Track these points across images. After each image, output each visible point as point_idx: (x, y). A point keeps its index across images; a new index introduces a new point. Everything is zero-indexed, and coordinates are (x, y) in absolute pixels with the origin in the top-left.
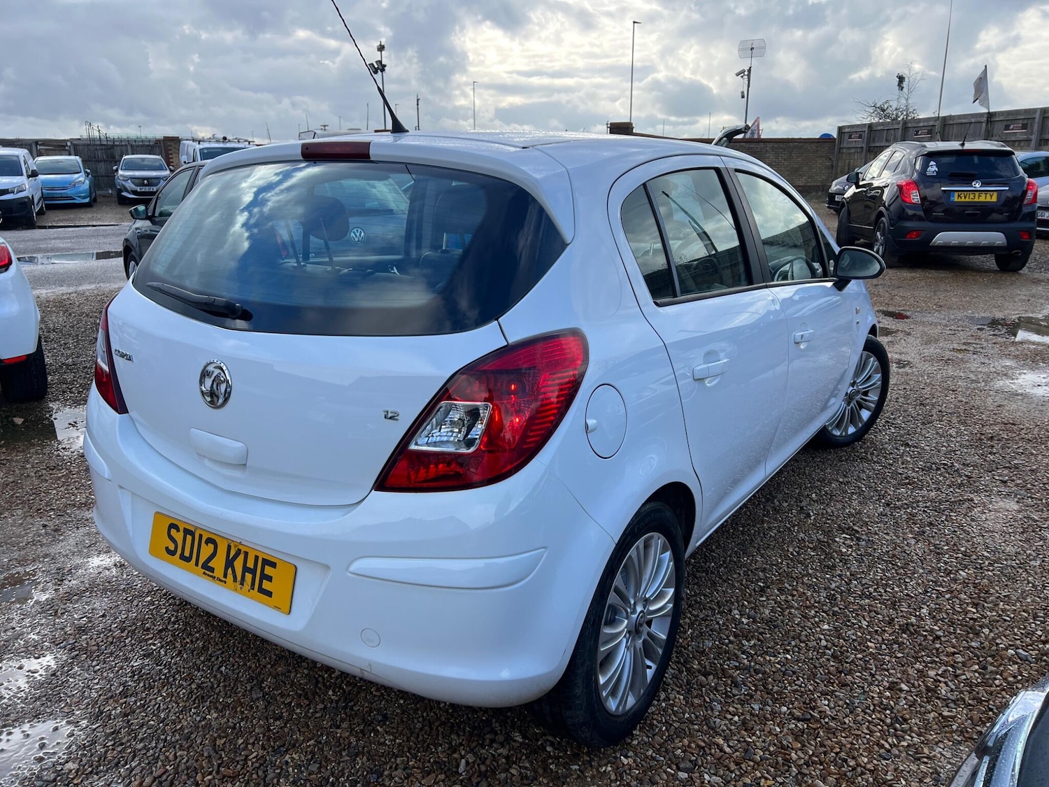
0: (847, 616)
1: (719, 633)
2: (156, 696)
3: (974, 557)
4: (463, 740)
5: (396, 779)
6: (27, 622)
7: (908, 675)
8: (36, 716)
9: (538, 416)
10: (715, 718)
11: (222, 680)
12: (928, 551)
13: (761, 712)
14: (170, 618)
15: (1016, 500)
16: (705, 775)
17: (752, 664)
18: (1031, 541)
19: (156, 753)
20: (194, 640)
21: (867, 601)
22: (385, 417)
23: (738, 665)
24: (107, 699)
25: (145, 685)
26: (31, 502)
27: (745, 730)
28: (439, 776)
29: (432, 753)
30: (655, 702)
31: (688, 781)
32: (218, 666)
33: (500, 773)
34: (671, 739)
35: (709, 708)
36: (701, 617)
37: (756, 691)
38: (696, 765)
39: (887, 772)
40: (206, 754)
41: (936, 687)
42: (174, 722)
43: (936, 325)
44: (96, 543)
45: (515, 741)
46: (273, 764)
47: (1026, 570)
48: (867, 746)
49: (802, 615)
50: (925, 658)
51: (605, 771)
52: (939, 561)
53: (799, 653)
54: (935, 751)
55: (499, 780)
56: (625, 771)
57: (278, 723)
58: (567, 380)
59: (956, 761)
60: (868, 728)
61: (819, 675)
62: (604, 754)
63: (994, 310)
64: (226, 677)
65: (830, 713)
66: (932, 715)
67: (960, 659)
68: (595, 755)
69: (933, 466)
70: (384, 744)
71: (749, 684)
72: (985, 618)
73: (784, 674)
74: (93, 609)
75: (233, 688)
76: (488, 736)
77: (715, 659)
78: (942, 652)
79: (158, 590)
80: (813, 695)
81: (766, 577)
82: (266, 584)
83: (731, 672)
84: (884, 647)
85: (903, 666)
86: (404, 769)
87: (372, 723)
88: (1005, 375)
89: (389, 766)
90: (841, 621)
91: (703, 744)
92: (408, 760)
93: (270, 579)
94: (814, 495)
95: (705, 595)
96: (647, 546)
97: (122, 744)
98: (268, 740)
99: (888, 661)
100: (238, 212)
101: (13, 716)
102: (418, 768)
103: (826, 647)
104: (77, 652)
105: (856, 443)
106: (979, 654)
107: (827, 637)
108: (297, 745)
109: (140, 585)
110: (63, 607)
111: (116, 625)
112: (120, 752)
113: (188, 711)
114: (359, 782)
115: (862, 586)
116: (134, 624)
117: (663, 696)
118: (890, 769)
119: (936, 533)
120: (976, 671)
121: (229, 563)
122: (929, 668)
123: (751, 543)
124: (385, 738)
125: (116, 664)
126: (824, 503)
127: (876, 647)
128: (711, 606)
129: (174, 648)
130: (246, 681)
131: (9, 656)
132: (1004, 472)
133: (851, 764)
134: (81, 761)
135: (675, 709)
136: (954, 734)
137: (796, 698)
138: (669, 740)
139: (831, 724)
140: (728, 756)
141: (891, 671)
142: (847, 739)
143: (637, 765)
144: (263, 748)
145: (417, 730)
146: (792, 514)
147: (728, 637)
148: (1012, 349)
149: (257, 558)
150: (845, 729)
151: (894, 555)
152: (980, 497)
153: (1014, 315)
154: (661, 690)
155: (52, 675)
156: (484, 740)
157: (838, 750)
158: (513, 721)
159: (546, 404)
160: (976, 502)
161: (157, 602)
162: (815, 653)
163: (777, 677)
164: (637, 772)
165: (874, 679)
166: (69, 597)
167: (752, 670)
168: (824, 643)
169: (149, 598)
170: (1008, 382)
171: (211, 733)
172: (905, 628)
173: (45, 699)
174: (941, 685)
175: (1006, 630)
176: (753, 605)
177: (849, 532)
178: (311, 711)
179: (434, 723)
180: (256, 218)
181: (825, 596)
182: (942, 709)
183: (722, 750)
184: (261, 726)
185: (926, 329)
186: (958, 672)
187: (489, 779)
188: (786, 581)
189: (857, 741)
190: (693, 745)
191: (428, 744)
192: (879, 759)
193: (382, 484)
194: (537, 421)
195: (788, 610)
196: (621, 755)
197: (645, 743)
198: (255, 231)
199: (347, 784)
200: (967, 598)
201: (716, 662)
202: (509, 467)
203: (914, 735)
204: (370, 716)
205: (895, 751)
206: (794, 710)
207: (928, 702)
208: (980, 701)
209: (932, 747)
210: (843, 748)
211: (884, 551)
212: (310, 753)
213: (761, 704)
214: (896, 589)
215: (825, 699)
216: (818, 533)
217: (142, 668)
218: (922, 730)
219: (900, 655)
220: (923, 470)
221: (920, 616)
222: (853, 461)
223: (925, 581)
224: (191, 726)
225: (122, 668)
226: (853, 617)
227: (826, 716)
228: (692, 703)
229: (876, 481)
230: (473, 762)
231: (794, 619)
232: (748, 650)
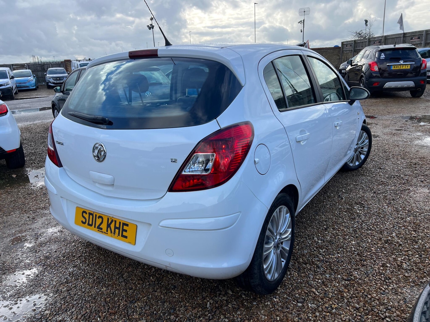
0: (362, 238)
1: (309, 247)
2: (80, 283)
3: (413, 212)
4: (208, 294)
5: (182, 311)
6: (24, 255)
7: (389, 260)
8: (31, 293)
10: (311, 281)
11: (106, 275)
12: (393, 210)
13: (330, 278)
14: (83, 251)
15: (428, 188)
16: (309, 304)
17: (325, 259)
19: (82, 305)
20: (94, 259)
21: (370, 231)
22: (171, 161)
23: (318, 259)
24: (60, 284)
26: (22, 208)
27: (324, 285)
28: (199, 309)
29: (195, 300)
30: (286, 276)
31: (302, 307)
32: (104, 269)
33: (224, 307)
34: (294, 290)
35: (308, 277)
36: (302, 241)
37: (327, 269)
38: (305, 300)
40: (102, 305)
41: (402, 264)
42: (88, 293)
43: (388, 120)
44: (50, 223)
45: (229, 294)
46: (130, 307)
48: (375, 289)
49: (343, 238)
50: (396, 253)
51: (267, 304)
52: (398, 214)
53: (343, 253)
55: (224, 310)
56: (276, 304)
57: (131, 291)
58: (246, 142)
59: (413, 294)
60: (375, 282)
61: (352, 262)
62: (266, 297)
63: (411, 113)
64: (108, 274)
65: (358, 277)
66: (401, 276)
67: (410, 253)
68: (263, 298)
69: (392, 176)
70: (175, 297)
71: (324, 267)
72: (419, 236)
73: (338, 262)
74: (51, 249)
75: (111, 278)
76: (218, 292)
77: (309, 257)
78: (403, 250)
79: (77, 240)
80: (351, 270)
81: (327, 224)
82: (125, 234)
83: (316, 262)
84: (378, 249)
85: (387, 257)
86: (184, 307)
87: (170, 289)
88: (418, 139)
89: (178, 306)
90: (360, 240)
91: (307, 292)
92: (186, 303)
93: (126, 231)
94: (344, 190)
95: (302, 232)
96: (280, 212)
97: (68, 302)
98: (128, 298)
99: (381, 255)
101: (22, 293)
102: (190, 306)
103: (354, 251)
104: (46, 267)
105: (359, 169)
106: (418, 250)
107: (354, 247)
108: (140, 299)
109: (69, 239)
110: (39, 249)
111: (61, 255)
112: (67, 305)
113: (93, 288)
114: (166, 313)
115: (367, 225)
116: (68, 254)
117: (289, 273)
118: (385, 298)
119: (396, 203)
120: (417, 257)
121: (109, 226)
122: (398, 257)
123: (319, 211)
124: (175, 295)
125: (62, 270)
126: (348, 193)
127: (375, 250)
128: (305, 236)
129: (86, 263)
130: (116, 275)
131: (18, 270)
132: (422, 177)
133: (369, 297)
134: (51, 310)
135: (294, 278)
136: (411, 283)
137: (344, 272)
138: (293, 291)
139: (359, 281)
140: (318, 296)
141: (382, 259)
142: (367, 287)
143: (280, 301)
144: (126, 301)
145: (188, 291)
146: (335, 198)
147: (313, 249)
148: (420, 128)
149: (120, 223)
150: (365, 283)
151: (379, 213)
152: (413, 188)
153: (420, 114)
154: (287, 271)
155: (37, 276)
156: (216, 294)
157: (363, 292)
158: (227, 286)
159: (237, 155)
160: (411, 190)
161: (77, 245)
162: (350, 253)
163: (335, 263)
164: (281, 304)
165: (375, 263)
166: (41, 245)
167: (324, 261)
168: (353, 249)
169: (74, 244)
170: (420, 141)
171: (104, 296)
172: (386, 242)
173: (34, 286)
174: (403, 264)
176: (322, 235)
177: (360, 204)
178: (144, 286)
179: (195, 288)
181: (352, 230)
182: (405, 273)
183: (315, 294)
186: (410, 258)
187: (220, 310)
189: (371, 288)
190: (303, 292)
191: (194, 297)
192: (381, 294)
193: (172, 189)
195: (337, 237)
196: (273, 298)
197: (283, 292)
199: (161, 314)
200: (411, 228)
201: (309, 258)
202: (223, 180)
203: (394, 284)
204: (168, 286)
205: (387, 291)
206: (344, 277)
207: (399, 271)
208: (420, 269)
209: (402, 289)
210: (365, 290)
211: (375, 211)
212: (145, 302)
213: (330, 274)
214: (381, 226)
215: (356, 271)
216: (347, 205)
217: (73, 271)
218: (397, 282)
219: (385, 252)
220: (388, 178)
221: (392, 236)
222: (359, 176)
223: (393, 222)
224: (95, 294)
225: (65, 272)
226: (364, 238)
227: (357, 278)
228: (301, 276)
229: (369, 183)
230: (212, 303)
231: (340, 240)
232: (322, 253)
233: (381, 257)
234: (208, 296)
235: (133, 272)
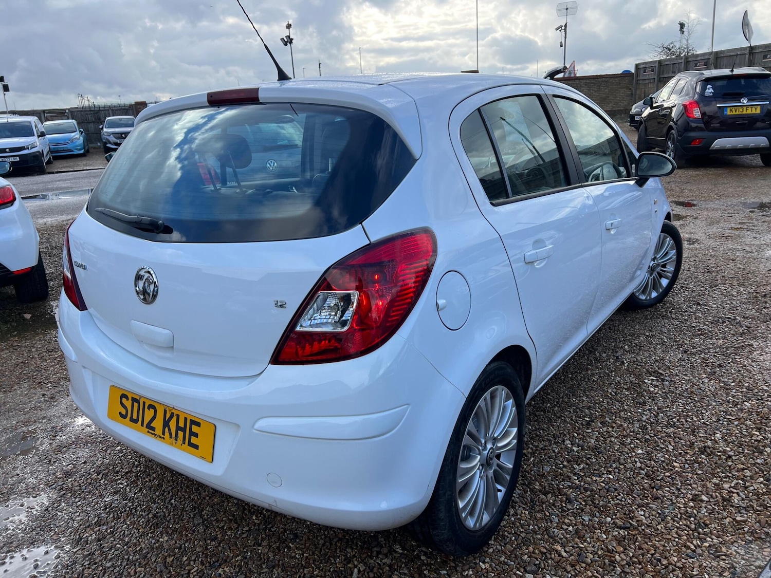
0: (656, 442)
1: (555, 460)
2: (122, 525)
3: (756, 391)
4: (356, 553)
6: (28, 470)
7: (707, 488)
8: (33, 543)
9: (397, 299)
10: (553, 528)
11: (172, 510)
12: (719, 387)
13: (590, 523)
14: (134, 463)
16: (547, 575)
19: (120, 570)
20: (152, 479)
21: (672, 429)
22: (276, 306)
23: (571, 484)
24: (85, 528)
25: (114, 516)
26: (34, 377)
27: (578, 538)
29: (332, 564)
30: (506, 518)
32: (169, 499)
34: (520, 547)
35: (549, 521)
36: (541, 446)
37: (585, 505)
38: (539, 568)
39: (693, 568)
40: (158, 570)
41: (730, 497)
42: (135, 545)
43: (717, 210)
45: (396, 552)
46: (209, 576)
48: (677, 547)
49: (620, 443)
50: (720, 474)
51: (467, 575)
52: (728, 395)
53: (619, 473)
54: (731, 549)
56: (483, 575)
57: (214, 543)
58: (420, 269)
59: (749, 557)
60: (677, 533)
61: (636, 491)
62: (466, 560)
63: (762, 196)
64: (175, 508)
65: (646, 522)
66: (728, 520)
67: (748, 473)
68: (460, 562)
69: (720, 319)
70: (295, 557)
71: (580, 500)
72: (767, 439)
73: (608, 491)
74: (77, 458)
75: (180, 516)
76: (375, 549)
77: (552, 481)
78: (734, 469)
80: (632, 507)
81: (591, 413)
82: (193, 439)
83: (565, 490)
84: (687, 466)
85: (703, 481)
87: (286, 541)
89: (298, 575)
90: (652, 447)
91: (545, 551)
92: (313, 570)
93: (196, 435)
94: (626, 347)
95: (543, 430)
96: (493, 397)
97: (95, 564)
98: (206, 557)
99: (690, 477)
100: (172, 149)
101: (15, 544)
103: (640, 468)
104: (65, 492)
105: (658, 305)
106: (763, 469)
107: (641, 460)
108: (228, 561)
110: (55, 457)
111: (94, 470)
112: (94, 569)
113: (146, 535)
115: (667, 417)
116: (107, 468)
117: (512, 512)
118: (695, 566)
119: (724, 373)
120: (761, 483)
121: (166, 424)
122: (724, 482)
123: (578, 387)
124: (295, 553)
125: (93, 500)
126: (635, 353)
127: (681, 466)
128: (549, 438)
129: (137, 486)
130: (190, 511)
131: (14, 496)
133: (664, 563)
135: (522, 522)
136: (746, 535)
137: (618, 510)
138: (517, 548)
139: (646, 530)
140: (565, 559)
141: (694, 486)
142: (660, 543)
143: (493, 569)
144: (202, 563)
145: (320, 546)
146: (609, 362)
147: (562, 462)
149: (186, 419)
150: (658, 534)
151: (692, 392)
152: (758, 342)
154: (510, 507)
155: (45, 510)
156: (372, 552)
157: (654, 552)
158: (394, 536)
159: (404, 289)
160: (755, 347)
161: (125, 451)
162: (632, 473)
163: (603, 493)
164: (493, 575)
165: (680, 492)
166: (60, 449)
167: (582, 489)
168: (639, 465)
169: (119, 448)
171: (163, 552)
172: (703, 450)
173: (39, 529)
174: (734, 495)
176: (581, 436)
177: (655, 375)
178: (239, 532)
179: (333, 539)
180: (186, 153)
181: (638, 426)
182: (735, 515)
183: (560, 555)
184: (201, 546)
185: (709, 214)
186: (747, 484)
188: (607, 416)
189: (668, 544)
190: (537, 551)
191: (329, 557)
192: (687, 557)
194: (396, 304)
195: (609, 439)
196: (480, 561)
197: (499, 551)
198: (186, 163)
200: (752, 424)
201: (553, 483)
202: (377, 341)
203: (713, 537)
204: (284, 535)
205: (699, 551)
206: (617, 520)
207: (724, 510)
209: (729, 546)
210: (657, 550)
211: (684, 388)
212: (238, 566)
213: (590, 515)
214: (695, 419)
215: (642, 510)
216: (631, 376)
217: (112, 502)
218: (719, 533)
219: (700, 472)
220: (712, 323)
221: (714, 440)
222: (657, 318)
223: (717, 411)
224: (148, 548)
225: (97, 503)
226: (661, 443)
227: (642, 524)
228: (535, 517)
229: (675, 333)
230: (363, 571)
231: (614, 446)
232: (578, 472)
233: (691, 482)
234: (356, 557)
235: (221, 506)
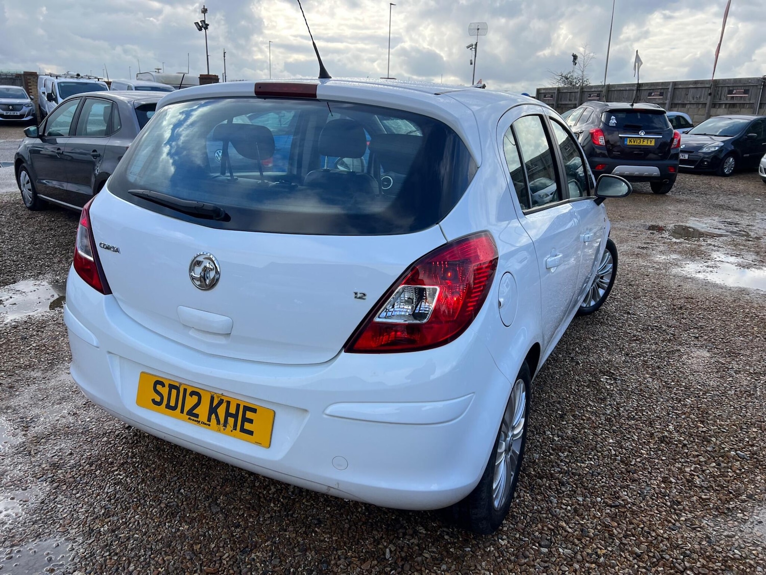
0: (623, 433)
1: (541, 448)
3: (692, 389)
4: (383, 535)
5: (342, 566)
7: (673, 471)
8: (38, 536)
10: (555, 508)
11: (184, 500)
12: (662, 386)
13: (584, 503)
14: (127, 454)
15: (707, 350)
16: (560, 549)
17: (570, 469)
18: (725, 378)
19: (146, 559)
20: (152, 470)
21: (633, 422)
22: (356, 297)
23: (560, 470)
24: (93, 519)
27: (578, 516)
28: (373, 562)
29: (362, 546)
30: (512, 500)
31: (549, 554)
32: (177, 489)
33: (416, 557)
34: (530, 525)
35: (549, 502)
37: (577, 487)
38: (551, 542)
39: (677, 539)
40: (188, 557)
41: (692, 479)
42: (154, 534)
43: (623, 229)
44: (47, 396)
45: (420, 533)
46: (243, 562)
47: (727, 397)
48: (660, 522)
49: (593, 433)
50: (680, 460)
51: (490, 550)
52: (671, 392)
53: (598, 460)
54: (703, 523)
55: (417, 562)
56: (504, 550)
57: (239, 530)
59: (719, 529)
60: (657, 510)
61: (615, 475)
62: (485, 538)
63: (657, 220)
64: (187, 497)
65: (630, 501)
66: (695, 498)
67: (702, 459)
68: (479, 539)
69: (649, 327)
70: (324, 541)
71: (572, 483)
73: (592, 475)
74: (60, 449)
75: (194, 506)
76: (401, 530)
77: (543, 467)
78: (690, 455)
79: (110, 432)
80: (615, 488)
81: (562, 407)
82: (247, 426)
84: (652, 453)
85: (668, 466)
86: (345, 559)
87: (311, 526)
88: (676, 265)
89: (333, 557)
90: (620, 437)
91: (552, 527)
92: (346, 552)
93: (251, 421)
94: (577, 349)
97: (116, 554)
99: (657, 463)
101: (18, 538)
102: (355, 557)
103: (615, 455)
104: (58, 484)
105: (596, 312)
106: (714, 455)
107: (614, 448)
108: (258, 546)
109: (94, 429)
110: (35, 448)
111: (84, 461)
112: (117, 560)
113: (163, 525)
114: (313, 571)
115: (627, 411)
116: (99, 459)
118: (678, 536)
119: (663, 374)
120: (714, 467)
121: (213, 410)
122: (685, 466)
124: (323, 537)
126: (586, 354)
127: (647, 454)
128: (531, 429)
129: (138, 477)
130: (203, 500)
132: (695, 331)
133: (653, 535)
134: (86, 569)
135: (526, 503)
136: (712, 511)
137: (605, 491)
138: (528, 526)
139: (634, 508)
140: (571, 534)
141: (661, 470)
142: (646, 518)
143: (511, 545)
144: (232, 549)
145: (346, 529)
146: (566, 362)
147: (548, 451)
148: (676, 247)
149: (238, 406)
150: (643, 511)
151: (641, 390)
152: (683, 348)
153: (671, 224)
155: (42, 503)
156: (398, 533)
160: (683, 352)
161: (113, 442)
162: (609, 459)
163: (589, 477)
164: (513, 550)
165: (651, 476)
166: (37, 440)
167: (570, 473)
168: (613, 452)
169: (105, 439)
170: (679, 269)
171: (187, 540)
172: (662, 440)
173: (41, 522)
174: (695, 477)
175: (725, 438)
176: (558, 428)
177: (608, 374)
178: (261, 519)
181: (604, 419)
182: (700, 494)
183: (566, 531)
185: (618, 233)
186: (704, 468)
187: (410, 562)
188: (576, 409)
189: (653, 519)
190: (545, 528)
191: (358, 539)
192: (670, 530)
195: (583, 430)
196: (498, 539)
197: (513, 529)
199: (305, 573)
200: (696, 418)
201: (545, 468)
203: (687, 512)
204: (307, 521)
206: (606, 500)
207: (690, 490)
208: (723, 487)
209: (701, 520)
210: (645, 524)
211: (634, 386)
212: (270, 551)
213: (583, 496)
214: (649, 413)
215: (624, 491)
216: (587, 375)
217: (116, 493)
218: (691, 509)
219: (664, 458)
220: (643, 331)
221: (669, 431)
222: (596, 324)
223: (665, 406)
224: (169, 536)
225: (98, 495)
226: (627, 433)
227: (629, 503)
228: (537, 499)
229: (615, 338)
230: (394, 551)
231: (589, 436)
232: (564, 459)
233: (659, 467)
235: (234, 495)
